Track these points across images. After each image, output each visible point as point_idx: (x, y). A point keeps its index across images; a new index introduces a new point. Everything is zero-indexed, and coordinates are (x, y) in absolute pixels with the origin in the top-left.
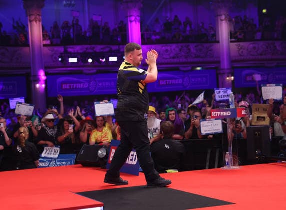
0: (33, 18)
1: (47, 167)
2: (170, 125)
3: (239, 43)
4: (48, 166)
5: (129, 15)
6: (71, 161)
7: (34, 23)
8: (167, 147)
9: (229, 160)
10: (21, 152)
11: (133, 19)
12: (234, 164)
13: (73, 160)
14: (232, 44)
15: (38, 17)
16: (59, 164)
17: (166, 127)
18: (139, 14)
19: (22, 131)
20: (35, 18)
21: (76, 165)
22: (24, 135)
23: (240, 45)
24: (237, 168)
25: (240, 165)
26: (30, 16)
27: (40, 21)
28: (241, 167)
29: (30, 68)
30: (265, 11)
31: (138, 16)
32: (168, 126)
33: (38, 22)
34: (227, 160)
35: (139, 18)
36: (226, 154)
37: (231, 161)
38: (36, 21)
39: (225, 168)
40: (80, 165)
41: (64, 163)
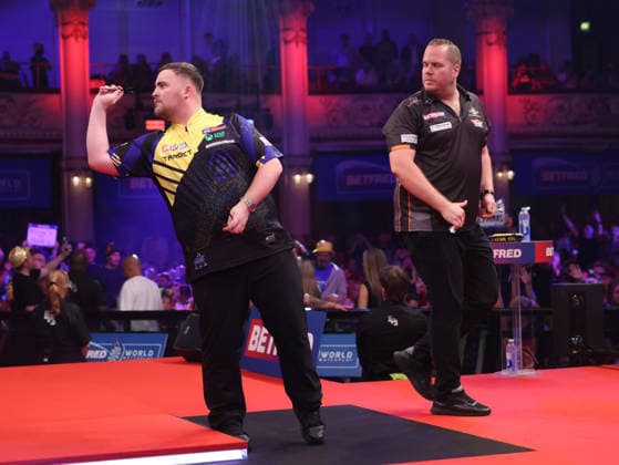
0: (70, 29)
1: (101, 360)
2: (399, 274)
3: (527, 97)
4: (105, 359)
5: (281, 27)
6: (155, 349)
7: (72, 40)
8: (394, 322)
9: (513, 356)
10: (53, 324)
11: (291, 35)
12: (525, 366)
13: (161, 347)
14: (510, 98)
15: (80, 27)
16: (128, 353)
17: (392, 278)
18: (304, 26)
19: (54, 280)
20: (74, 31)
21: (167, 359)
22: (55, 288)
23: (529, 101)
24: (530, 373)
25: (537, 367)
26: (64, 24)
27: (84, 38)
28: (540, 372)
29: (60, 141)
30: (585, 26)
31: (303, 30)
32: (395, 275)
33: (80, 39)
34: (509, 356)
35: (304, 35)
36: (507, 342)
37: (519, 358)
38: (77, 38)
39: (504, 373)
40: (181, 358)
41: (140, 352)
